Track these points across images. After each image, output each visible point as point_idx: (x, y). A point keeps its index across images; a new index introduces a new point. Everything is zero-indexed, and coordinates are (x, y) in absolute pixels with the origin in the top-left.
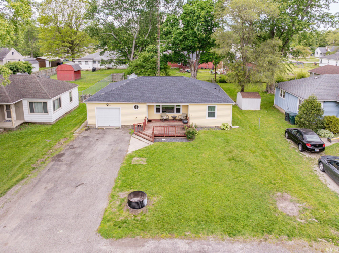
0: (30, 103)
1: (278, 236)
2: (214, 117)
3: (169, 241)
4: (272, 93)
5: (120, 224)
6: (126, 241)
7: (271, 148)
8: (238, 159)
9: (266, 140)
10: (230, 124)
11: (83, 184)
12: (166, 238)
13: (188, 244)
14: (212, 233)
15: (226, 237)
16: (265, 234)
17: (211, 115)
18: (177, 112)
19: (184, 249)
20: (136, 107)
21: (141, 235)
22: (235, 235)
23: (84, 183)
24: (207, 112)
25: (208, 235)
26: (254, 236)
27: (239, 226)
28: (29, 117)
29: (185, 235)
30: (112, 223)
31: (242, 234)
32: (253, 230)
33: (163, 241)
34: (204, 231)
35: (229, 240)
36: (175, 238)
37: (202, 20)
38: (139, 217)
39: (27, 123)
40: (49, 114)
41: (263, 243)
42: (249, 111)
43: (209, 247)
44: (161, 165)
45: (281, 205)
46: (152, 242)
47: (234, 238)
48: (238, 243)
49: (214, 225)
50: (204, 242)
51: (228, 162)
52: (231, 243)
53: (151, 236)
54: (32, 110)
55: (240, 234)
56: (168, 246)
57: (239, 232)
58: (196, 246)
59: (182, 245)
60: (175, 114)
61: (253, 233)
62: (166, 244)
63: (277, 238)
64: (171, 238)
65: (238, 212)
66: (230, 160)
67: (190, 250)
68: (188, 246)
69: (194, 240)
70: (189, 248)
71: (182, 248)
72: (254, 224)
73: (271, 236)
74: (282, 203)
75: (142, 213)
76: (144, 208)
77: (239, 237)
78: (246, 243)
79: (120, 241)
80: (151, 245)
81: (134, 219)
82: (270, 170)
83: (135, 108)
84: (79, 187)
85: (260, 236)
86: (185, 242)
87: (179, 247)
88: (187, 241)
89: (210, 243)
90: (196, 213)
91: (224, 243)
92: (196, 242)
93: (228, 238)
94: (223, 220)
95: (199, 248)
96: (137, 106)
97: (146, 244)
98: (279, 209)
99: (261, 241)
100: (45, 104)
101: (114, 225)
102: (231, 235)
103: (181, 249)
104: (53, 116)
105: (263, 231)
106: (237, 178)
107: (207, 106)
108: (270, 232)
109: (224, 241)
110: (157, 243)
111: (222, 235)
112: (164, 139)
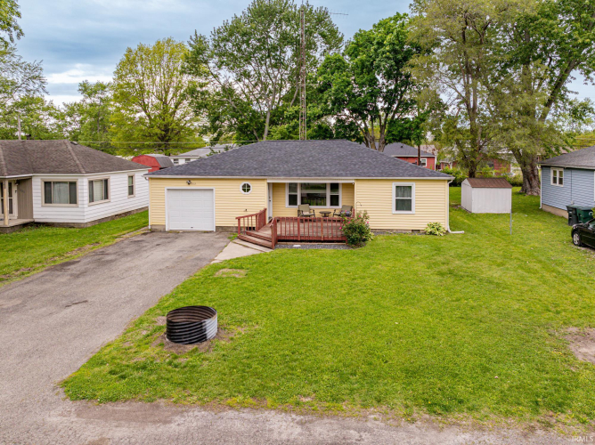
0: (46, 183)
1: (585, 418)
2: (409, 208)
3: (246, 415)
4: (535, 194)
5: (128, 371)
6: (127, 408)
7: (543, 259)
8: (462, 273)
9: (527, 248)
10: (445, 225)
11: (86, 301)
12: (242, 406)
13: (301, 423)
14: (379, 401)
15: (421, 414)
16: (543, 411)
17: (403, 204)
18: (332, 204)
19: (284, 437)
20: (246, 188)
21: (171, 397)
22: (447, 409)
23: (90, 300)
24: (394, 198)
25: (364, 406)
26: (508, 413)
27: (461, 388)
28: (41, 212)
29: (298, 404)
30: (107, 368)
31: (469, 409)
32: (503, 400)
33: (231, 413)
34: (356, 396)
35: (428, 421)
36: (267, 408)
37: (387, 48)
38: (182, 361)
39: (38, 224)
40: (80, 206)
41: (540, 432)
42: (487, 214)
43: (364, 435)
44: (276, 279)
45: (584, 350)
46: (196, 413)
47: (446, 417)
48: (456, 429)
49: (386, 384)
50: (352, 422)
51: (438, 278)
52: (434, 428)
53: (199, 399)
54: (48, 199)
55: (464, 407)
56: (238, 425)
57: (461, 402)
58: (323, 429)
59: (281, 425)
60: (328, 208)
61: (503, 407)
62: (236, 421)
63: (584, 422)
64: (253, 408)
65: (458, 360)
66: (441, 274)
67: (303, 439)
68: (298, 430)
69: (321, 417)
70: (301, 434)
71: (280, 433)
72: (506, 386)
73: (562, 417)
74: (586, 347)
75: (194, 351)
76: (205, 343)
77: (461, 416)
78: (481, 429)
79: (109, 407)
80: (191, 420)
81: (170, 364)
82: (543, 290)
83: (244, 190)
84: (73, 307)
85: (528, 415)
86: (293, 420)
87: (270, 430)
88: (298, 418)
89: (369, 424)
90: (341, 357)
91: (412, 427)
92: (326, 420)
93: (427, 416)
94: (412, 373)
95: (332, 435)
96: (249, 186)
97: (177, 418)
98: (580, 358)
99: (532, 429)
100: (73, 185)
101: (112, 372)
102: (437, 408)
103: (275, 436)
104: (87, 211)
105: (537, 403)
106: (458, 300)
107: (393, 186)
108: (559, 406)
109: (413, 421)
110: (210, 417)
111: (407, 407)
112: (297, 245)
